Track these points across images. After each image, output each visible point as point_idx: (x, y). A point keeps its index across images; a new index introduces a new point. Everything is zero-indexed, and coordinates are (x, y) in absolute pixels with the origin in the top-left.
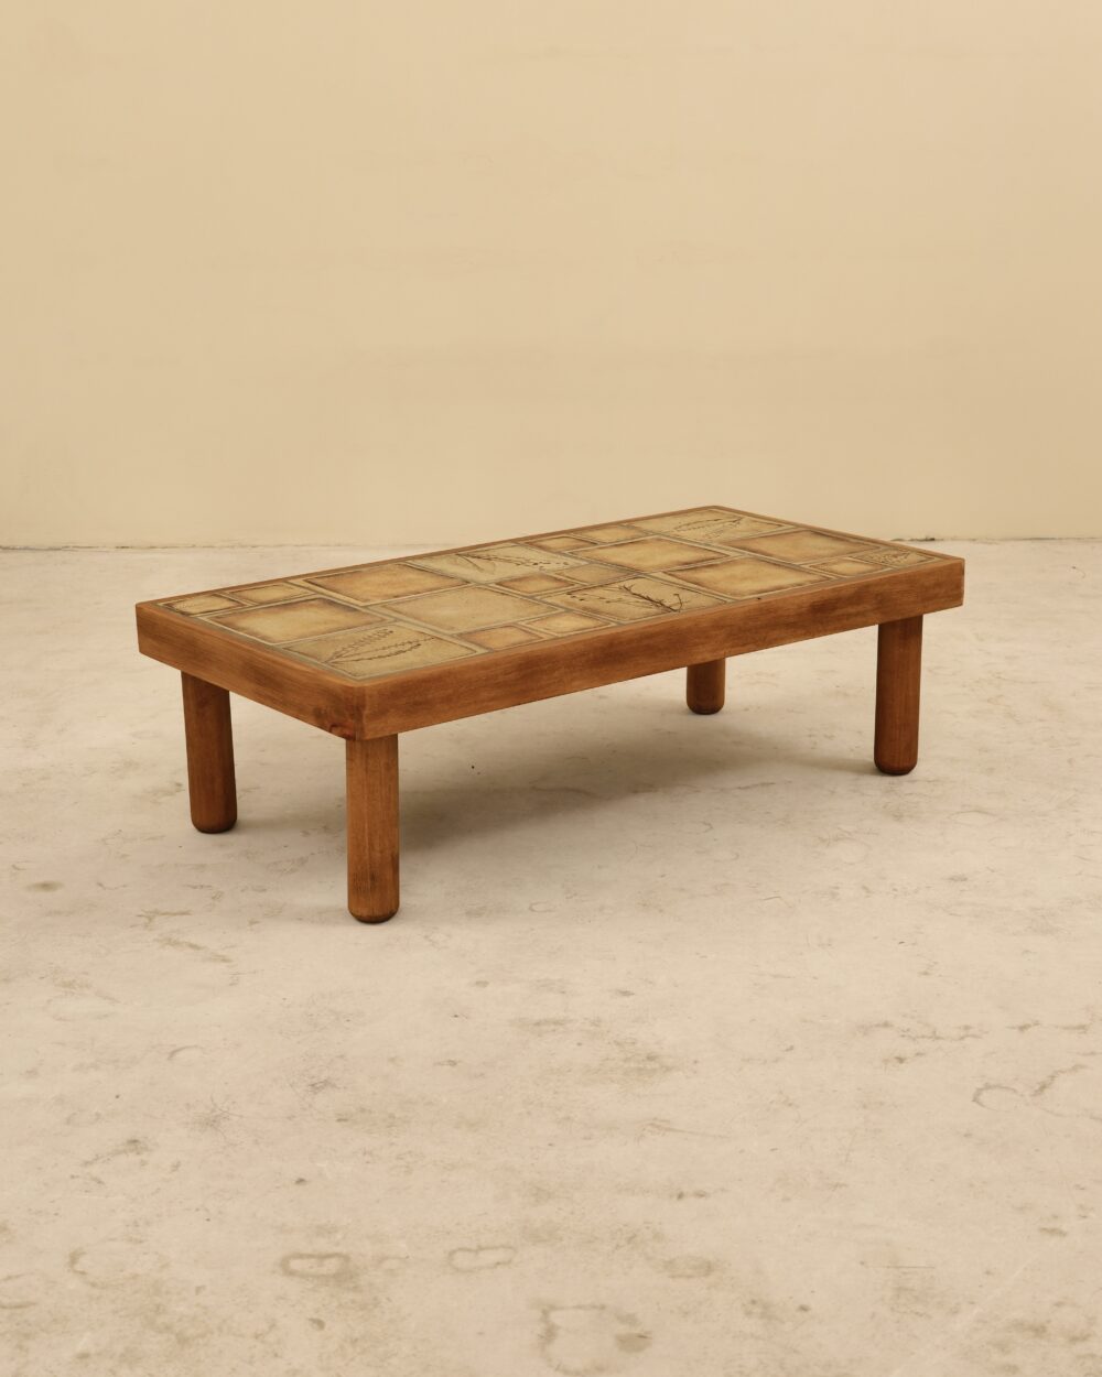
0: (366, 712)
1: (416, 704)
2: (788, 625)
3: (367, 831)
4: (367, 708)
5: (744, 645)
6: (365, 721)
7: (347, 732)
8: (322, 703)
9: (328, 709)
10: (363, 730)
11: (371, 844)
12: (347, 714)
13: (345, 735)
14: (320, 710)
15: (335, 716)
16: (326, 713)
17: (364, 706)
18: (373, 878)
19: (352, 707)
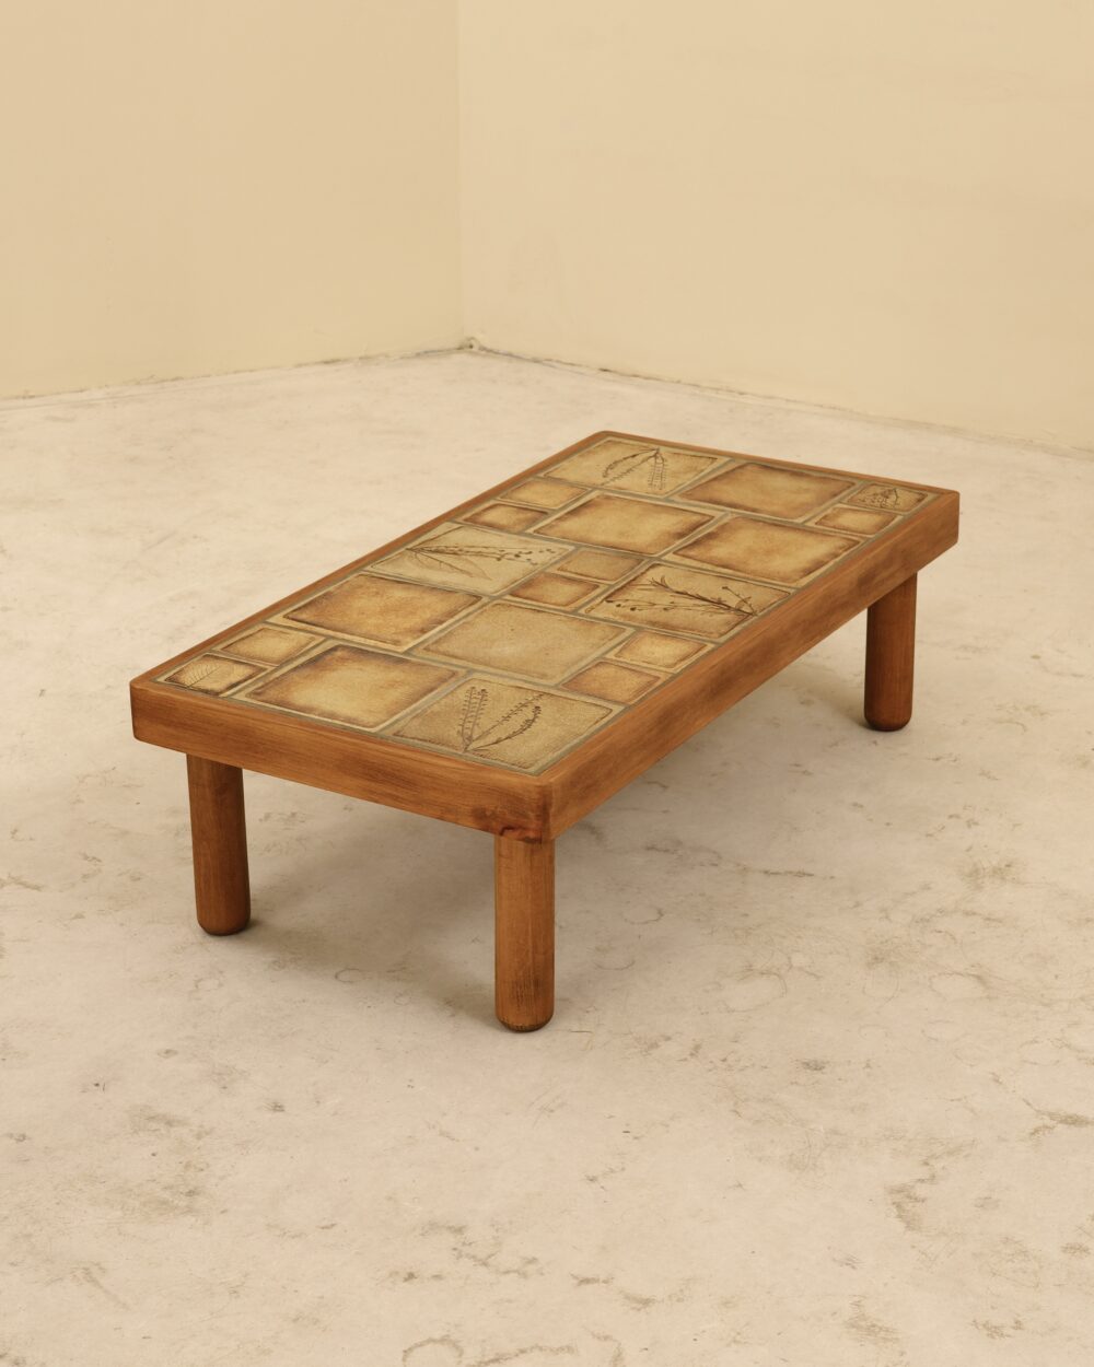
2: (844, 605)
4: (554, 805)
6: (551, 819)
7: (532, 835)
8: (490, 804)
9: (499, 809)
10: (549, 829)
11: (535, 947)
12: (532, 815)
13: (528, 838)
14: (484, 810)
15: (511, 819)
16: (494, 813)
17: (551, 805)
18: (537, 983)
19: (538, 807)
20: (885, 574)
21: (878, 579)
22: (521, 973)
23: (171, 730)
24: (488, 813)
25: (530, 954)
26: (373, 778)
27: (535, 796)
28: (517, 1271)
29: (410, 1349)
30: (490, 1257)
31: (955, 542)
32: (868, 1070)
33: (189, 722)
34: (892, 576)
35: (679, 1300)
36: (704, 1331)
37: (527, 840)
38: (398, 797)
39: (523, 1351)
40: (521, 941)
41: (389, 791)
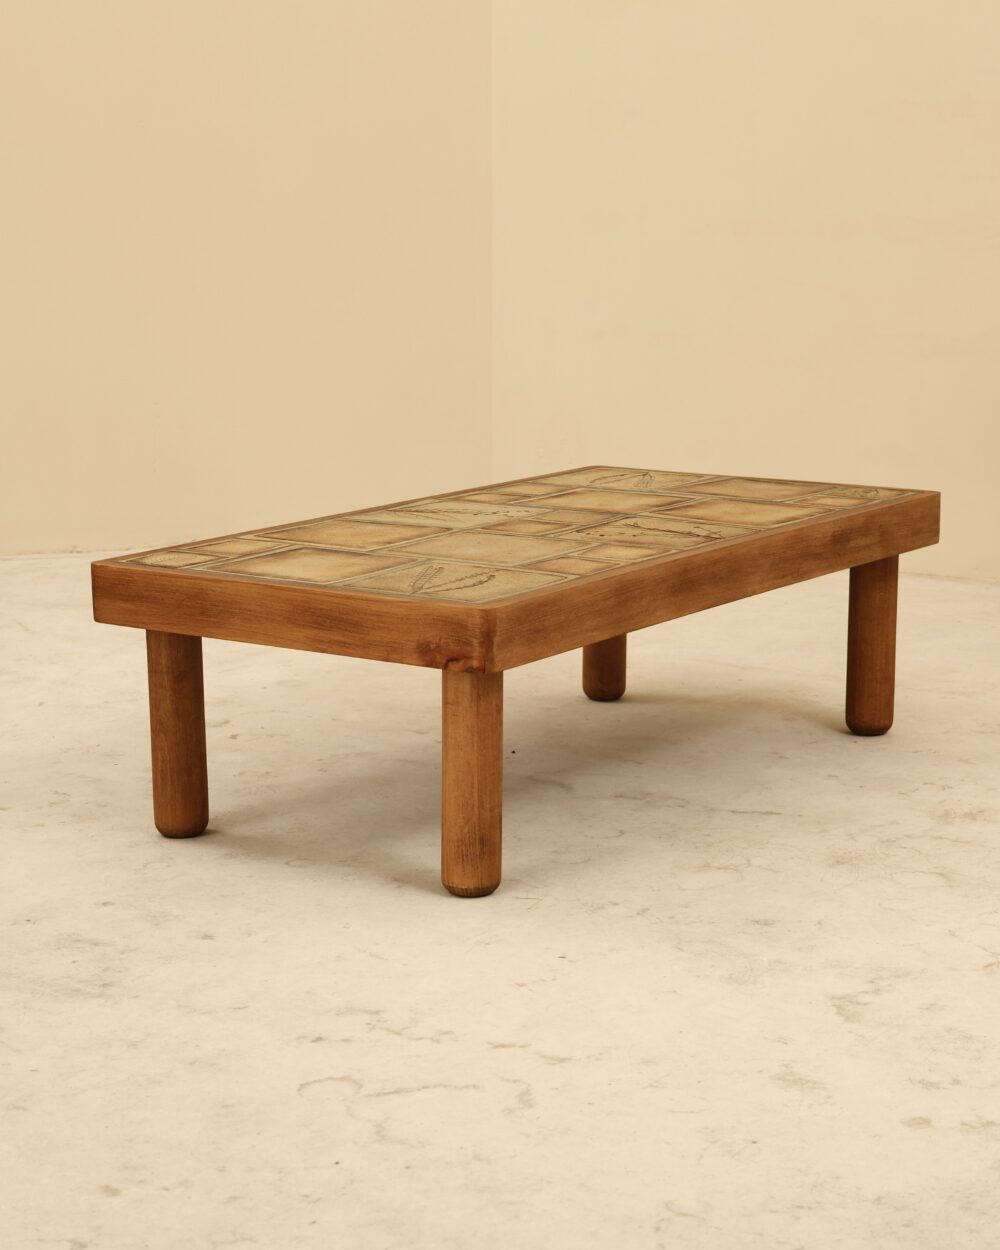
0: (497, 639)
1: (537, 631)
2: (817, 556)
3: (476, 785)
4: (498, 634)
5: (783, 577)
6: (495, 649)
7: (475, 664)
8: (432, 635)
9: (442, 641)
10: (493, 660)
11: (481, 802)
12: (475, 642)
13: (471, 668)
14: (428, 644)
15: (455, 648)
16: (438, 646)
17: (495, 632)
18: (482, 842)
19: (482, 633)
20: (862, 542)
21: (852, 544)
22: (466, 831)
23: (129, 606)
24: (433, 647)
25: (476, 809)
26: (320, 626)
27: (478, 620)
28: (432, 1039)
29: (308, 1084)
30: (404, 1029)
31: (937, 542)
32: (818, 926)
33: (146, 594)
34: (867, 547)
35: (597, 1059)
36: (620, 1079)
37: (470, 670)
38: (345, 643)
39: (425, 1087)
40: (467, 795)
41: (336, 638)
